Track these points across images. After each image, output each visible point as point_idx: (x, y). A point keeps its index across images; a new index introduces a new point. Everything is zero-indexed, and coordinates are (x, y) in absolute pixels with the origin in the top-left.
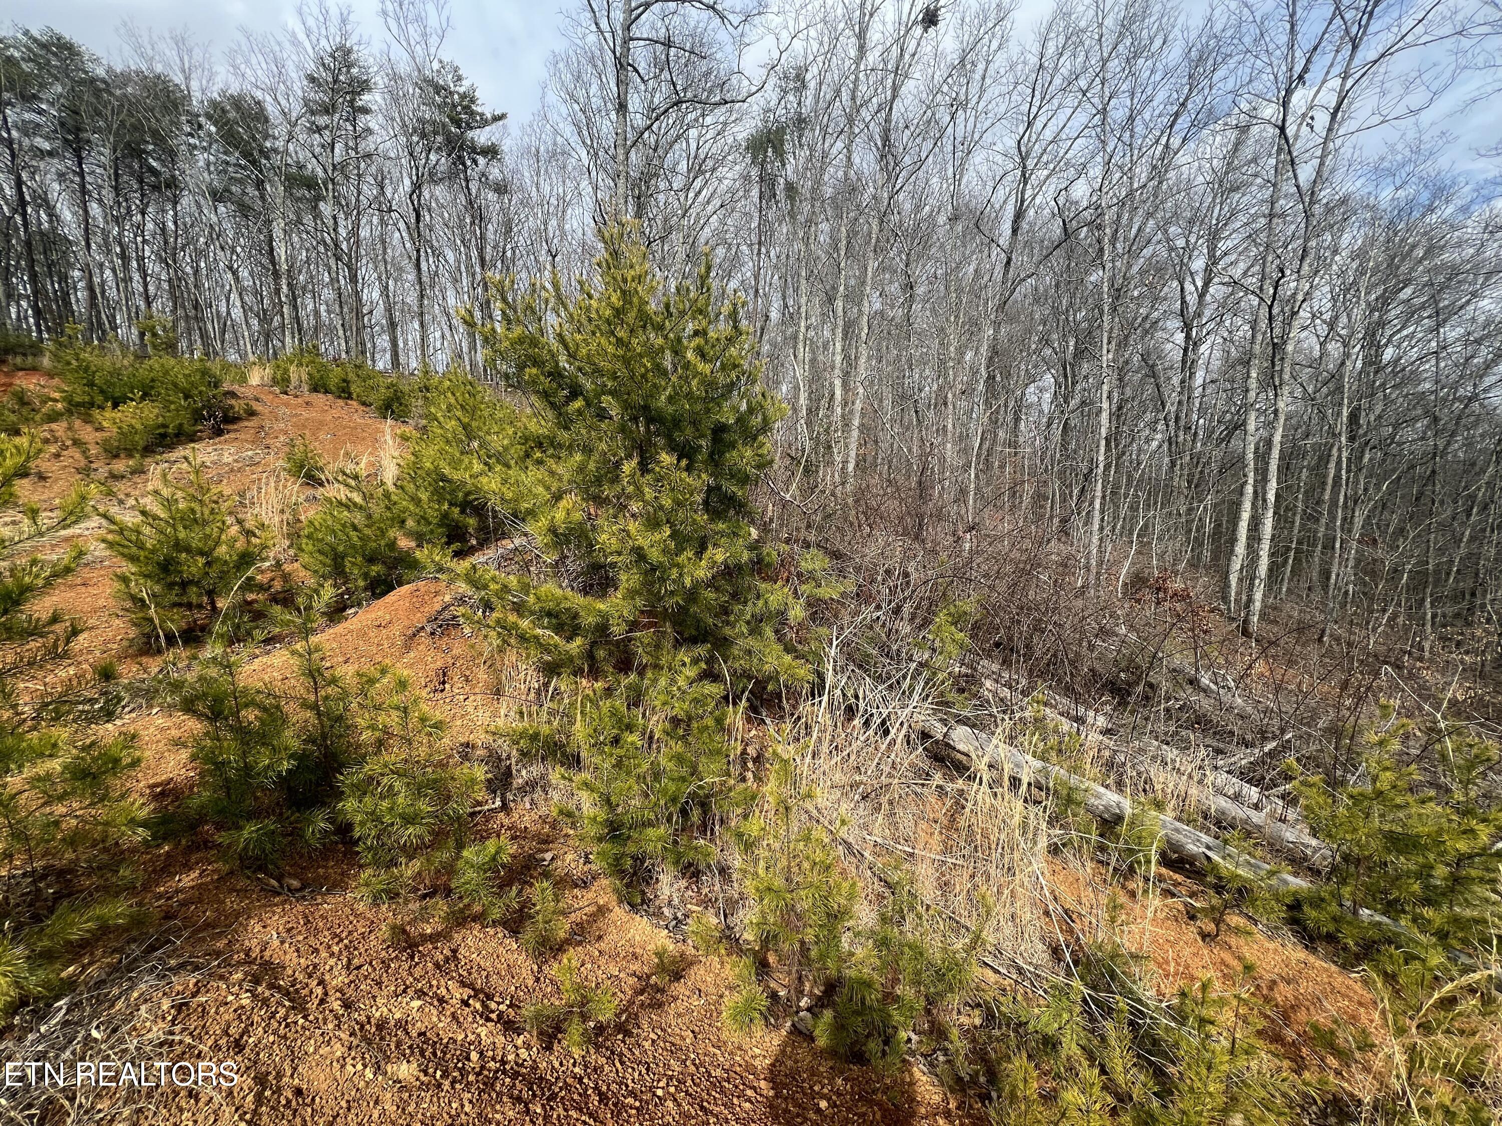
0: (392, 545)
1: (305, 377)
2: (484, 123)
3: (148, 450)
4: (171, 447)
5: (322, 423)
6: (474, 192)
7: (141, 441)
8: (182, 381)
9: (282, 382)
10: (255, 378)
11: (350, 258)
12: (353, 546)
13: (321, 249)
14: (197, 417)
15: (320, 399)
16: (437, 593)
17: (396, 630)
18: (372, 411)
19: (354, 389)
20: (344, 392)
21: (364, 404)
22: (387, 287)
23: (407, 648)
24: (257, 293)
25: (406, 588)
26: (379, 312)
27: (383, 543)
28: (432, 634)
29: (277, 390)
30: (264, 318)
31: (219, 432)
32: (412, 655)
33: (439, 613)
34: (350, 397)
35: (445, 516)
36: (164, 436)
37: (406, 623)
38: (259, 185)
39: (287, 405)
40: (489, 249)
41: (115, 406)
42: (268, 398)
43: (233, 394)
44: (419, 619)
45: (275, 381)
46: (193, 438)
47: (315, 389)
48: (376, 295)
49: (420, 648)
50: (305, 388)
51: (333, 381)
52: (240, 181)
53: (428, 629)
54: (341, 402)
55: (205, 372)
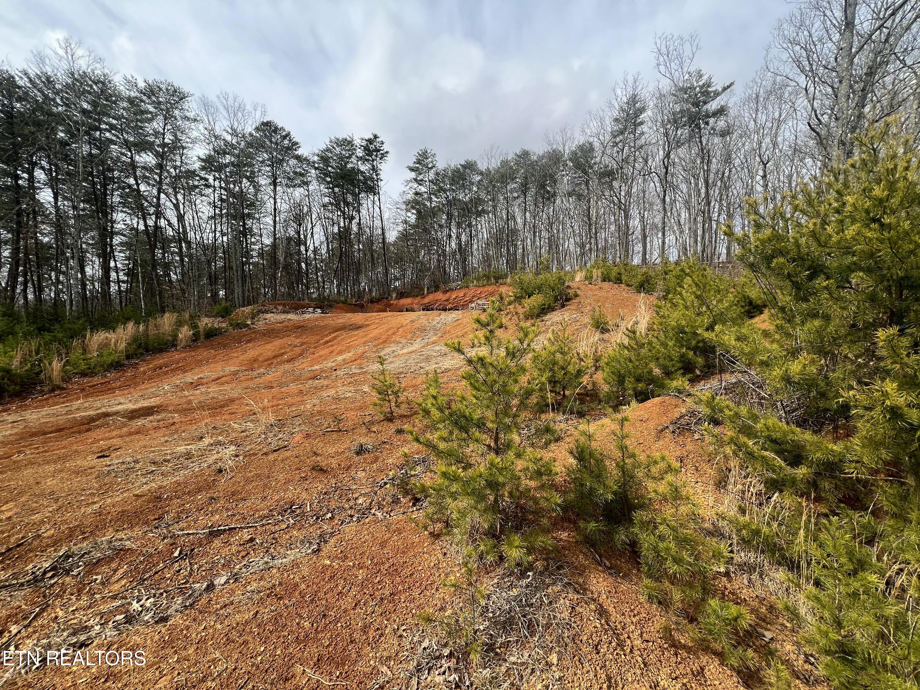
0: (650, 372)
1: (600, 274)
2: (717, 94)
3: (538, 316)
4: (546, 314)
5: (607, 298)
6: (704, 143)
7: (536, 311)
8: (552, 284)
9: (589, 278)
10: (578, 277)
11: (625, 206)
12: (630, 372)
13: (612, 205)
14: (556, 300)
15: (606, 285)
16: (676, 406)
17: (651, 425)
18: (632, 290)
19: (624, 278)
20: (618, 280)
21: (628, 285)
22: (643, 217)
23: (658, 438)
24: (580, 235)
25: (657, 399)
26: (638, 233)
27: (645, 371)
28: (673, 432)
29: (587, 282)
30: (582, 246)
31: (563, 306)
32: (661, 443)
33: (678, 419)
34: (621, 283)
35: (683, 356)
36: (543, 309)
37: (657, 422)
38: (587, 184)
39: (591, 290)
40: (712, 176)
41: (529, 297)
42: (583, 287)
43: (569, 287)
44: (665, 421)
45: (586, 278)
46: (553, 310)
47: (604, 280)
48: (637, 222)
49: (666, 439)
50: (600, 279)
51: (613, 274)
52: (580, 184)
53: (671, 428)
54: (616, 286)
55: (560, 278)
